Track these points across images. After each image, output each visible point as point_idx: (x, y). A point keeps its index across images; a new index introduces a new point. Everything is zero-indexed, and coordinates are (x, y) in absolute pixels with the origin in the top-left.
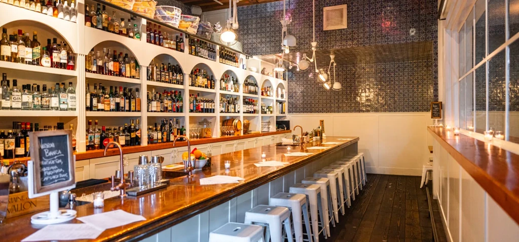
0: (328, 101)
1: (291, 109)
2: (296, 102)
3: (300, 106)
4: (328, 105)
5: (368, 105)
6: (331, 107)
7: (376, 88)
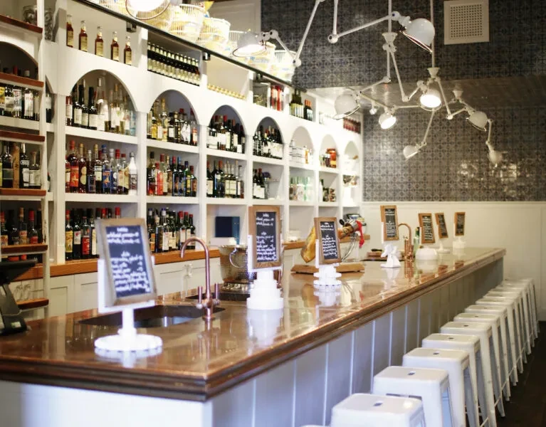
0: (444, 178)
1: (369, 194)
2: (380, 179)
3: (387, 186)
4: (444, 186)
5: (521, 187)
6: (448, 189)
7: (537, 154)
